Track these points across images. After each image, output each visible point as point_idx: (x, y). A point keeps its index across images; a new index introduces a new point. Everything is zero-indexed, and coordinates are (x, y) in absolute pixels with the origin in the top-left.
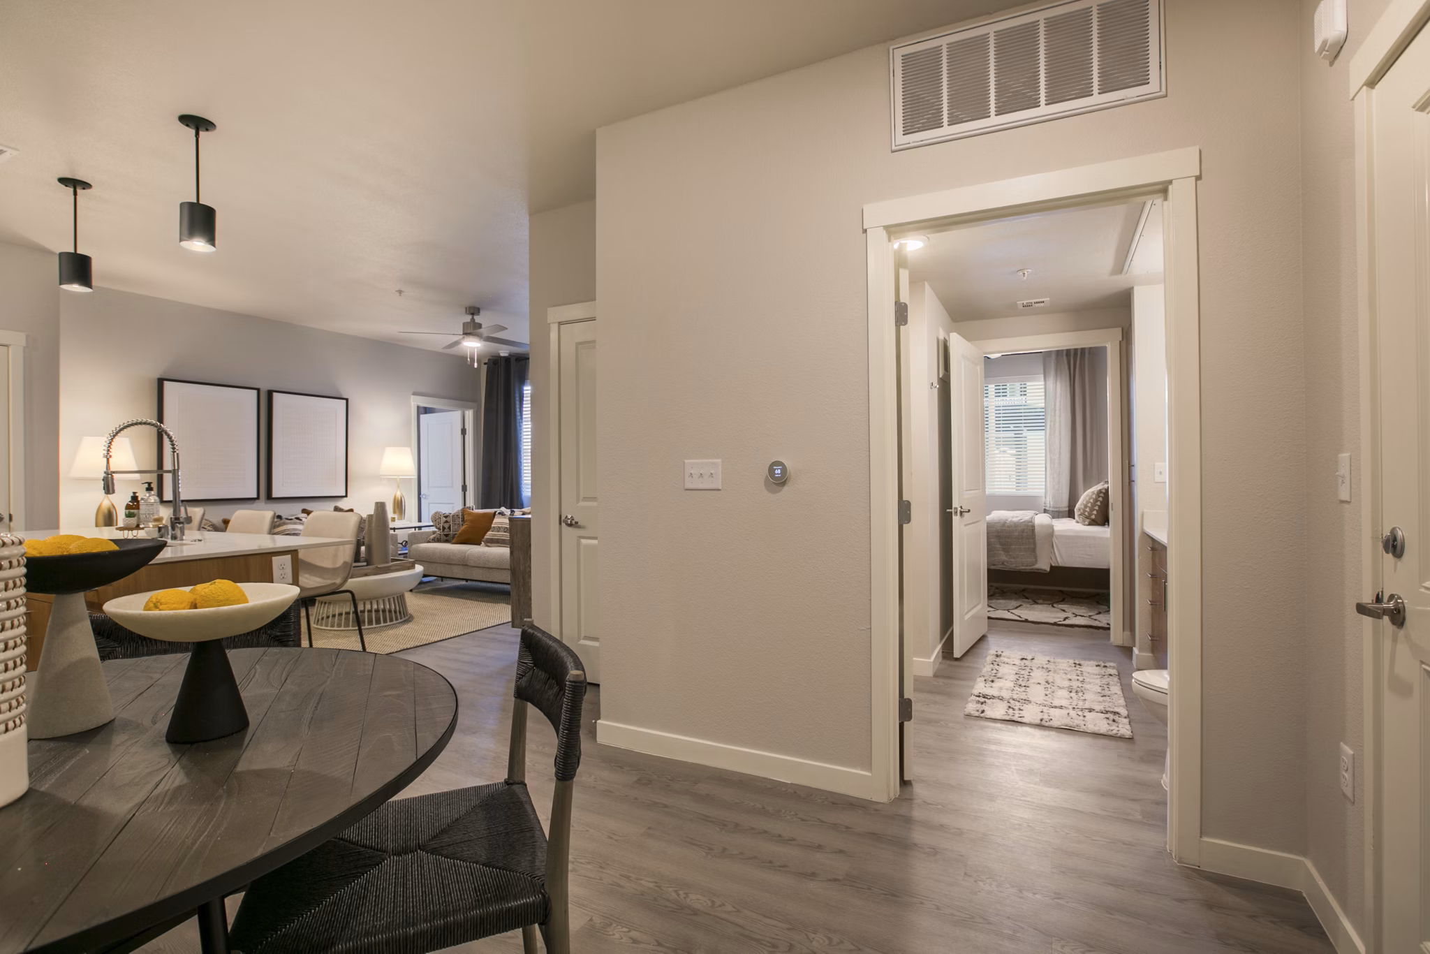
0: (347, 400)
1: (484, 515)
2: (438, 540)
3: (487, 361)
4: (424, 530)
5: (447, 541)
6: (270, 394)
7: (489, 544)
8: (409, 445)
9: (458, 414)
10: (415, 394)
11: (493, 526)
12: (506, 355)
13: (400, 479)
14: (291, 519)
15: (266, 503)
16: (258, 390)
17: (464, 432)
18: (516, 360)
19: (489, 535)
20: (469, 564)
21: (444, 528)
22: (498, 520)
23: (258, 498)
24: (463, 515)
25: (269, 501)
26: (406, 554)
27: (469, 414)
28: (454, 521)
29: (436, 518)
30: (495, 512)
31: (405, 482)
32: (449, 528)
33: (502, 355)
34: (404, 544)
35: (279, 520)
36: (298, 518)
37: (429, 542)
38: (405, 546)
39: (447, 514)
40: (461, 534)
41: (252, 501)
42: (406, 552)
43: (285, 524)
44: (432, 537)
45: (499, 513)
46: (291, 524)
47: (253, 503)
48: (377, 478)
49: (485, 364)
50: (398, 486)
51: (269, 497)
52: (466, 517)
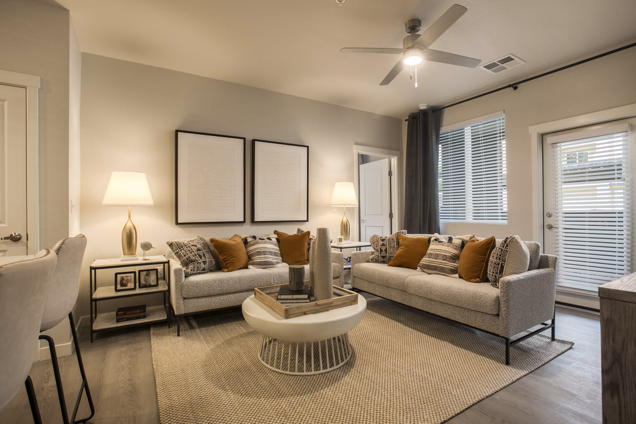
0: (308, 147)
1: (419, 240)
2: (376, 261)
3: (407, 118)
4: (363, 250)
5: (383, 262)
6: (253, 141)
7: (425, 270)
8: (353, 182)
9: (386, 161)
10: (356, 144)
11: (429, 252)
12: (425, 108)
13: (346, 207)
14: (263, 239)
15: (251, 225)
16: (244, 139)
17: (390, 174)
18: (433, 111)
19: (425, 260)
20: (408, 291)
21: (381, 251)
22: (433, 247)
23: (244, 222)
24: (397, 239)
25: (252, 224)
26: (350, 268)
27: (394, 161)
28: (389, 244)
29: (374, 240)
30: (430, 239)
31: (350, 210)
32: (386, 250)
33: (422, 108)
34: (348, 259)
35: (254, 239)
36: (269, 239)
37: (368, 262)
38: (350, 261)
39: (384, 237)
40: (397, 257)
41: (241, 224)
42: (350, 266)
43: (257, 243)
44: (371, 257)
45: (436, 240)
46: (262, 243)
47: (242, 225)
48: (329, 207)
49: (406, 120)
50: (345, 214)
51: (253, 221)
52: (401, 241)
